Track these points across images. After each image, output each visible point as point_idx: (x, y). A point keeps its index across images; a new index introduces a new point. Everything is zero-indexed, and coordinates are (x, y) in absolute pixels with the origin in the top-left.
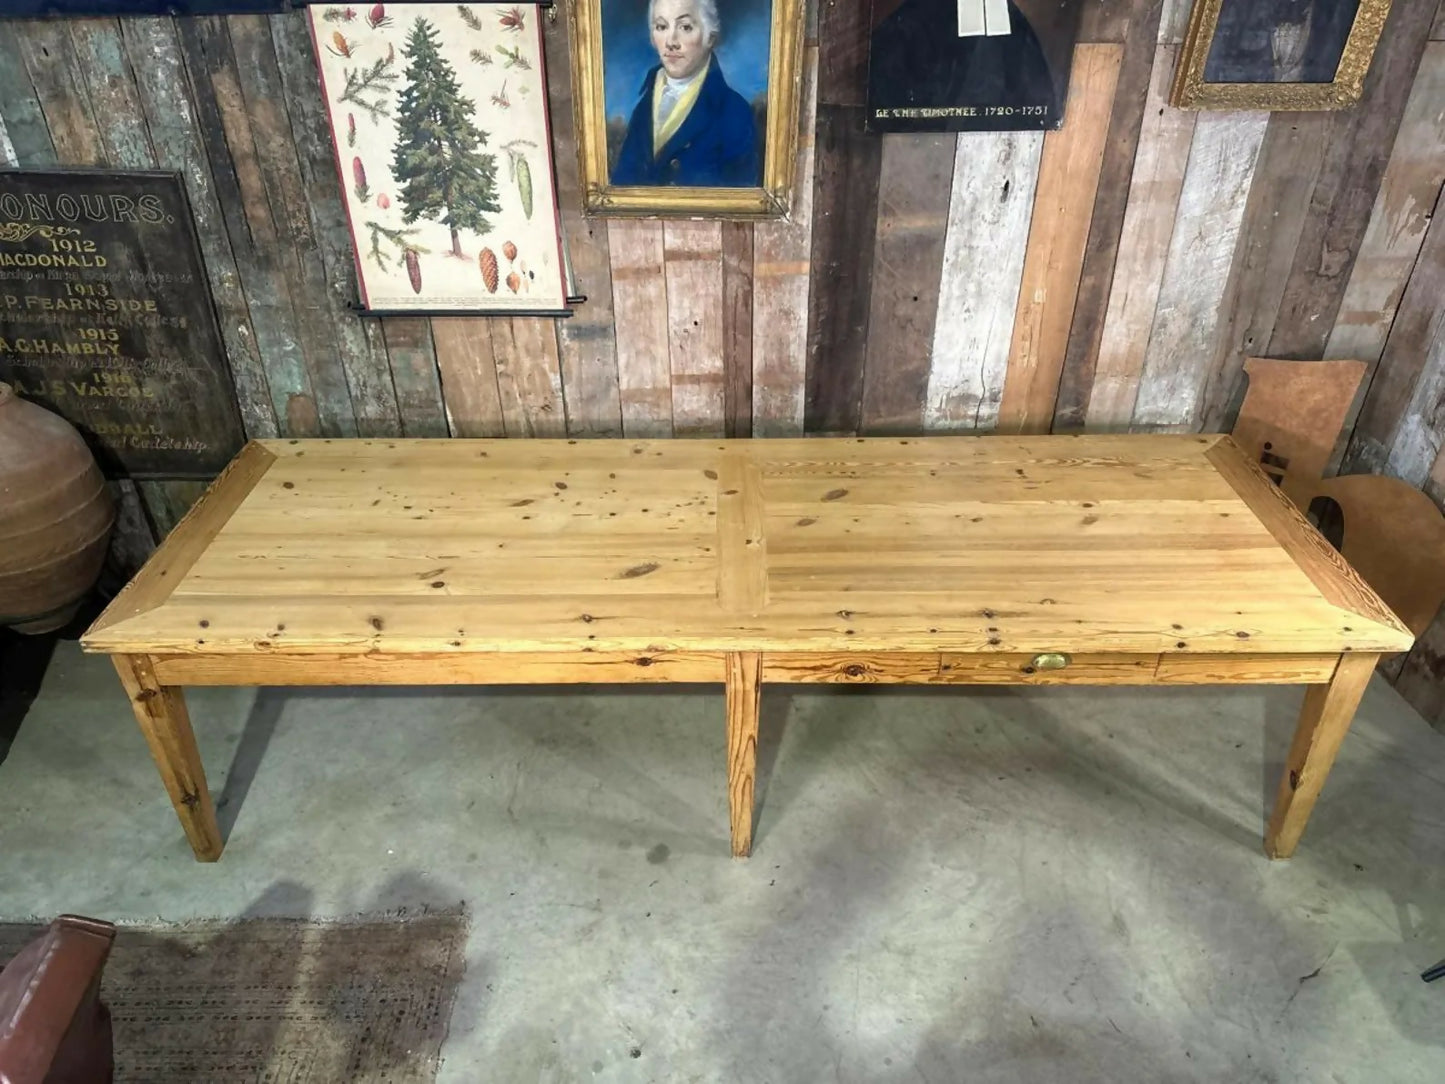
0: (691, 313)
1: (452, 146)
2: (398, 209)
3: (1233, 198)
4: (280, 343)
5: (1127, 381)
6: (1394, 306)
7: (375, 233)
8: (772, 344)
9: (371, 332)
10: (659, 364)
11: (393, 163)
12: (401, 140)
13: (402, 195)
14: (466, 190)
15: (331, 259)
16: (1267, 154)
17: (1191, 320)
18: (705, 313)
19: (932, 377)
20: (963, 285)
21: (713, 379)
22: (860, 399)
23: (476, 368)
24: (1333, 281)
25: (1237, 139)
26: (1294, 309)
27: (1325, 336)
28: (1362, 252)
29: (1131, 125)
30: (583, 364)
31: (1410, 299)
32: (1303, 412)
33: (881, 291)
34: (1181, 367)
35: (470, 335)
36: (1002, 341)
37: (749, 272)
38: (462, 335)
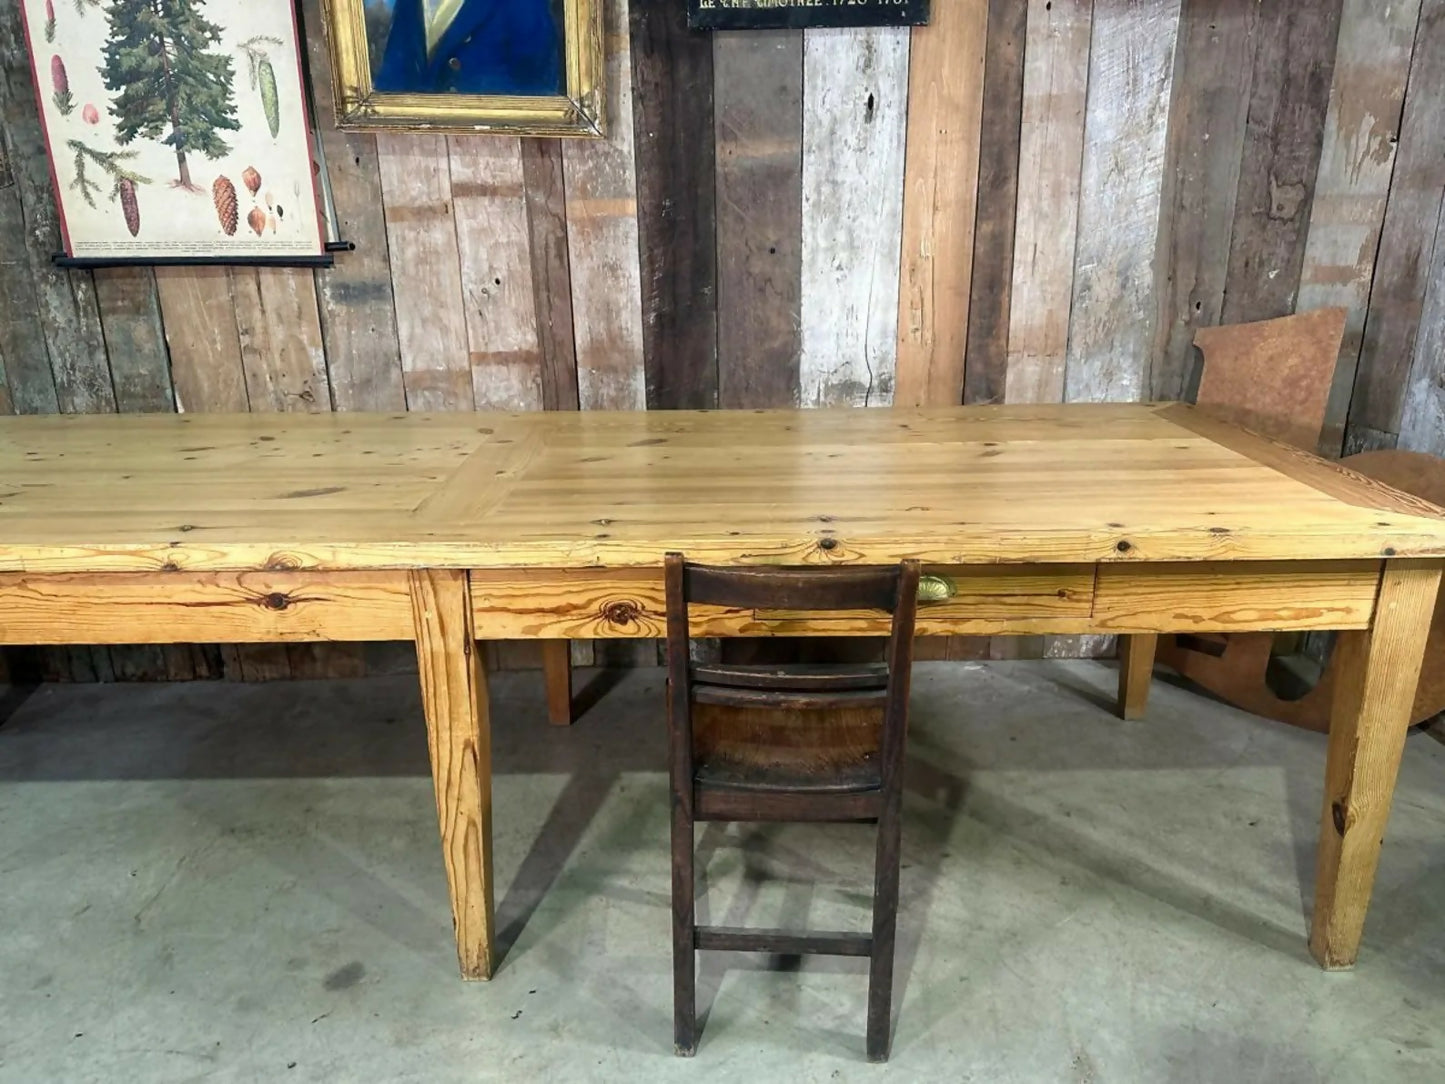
0: (491, 267)
1: (177, 43)
2: (110, 123)
3: (1150, 117)
5: (1050, 363)
6: (1371, 259)
7: (79, 156)
8: (597, 311)
9: (80, 295)
10: (453, 337)
11: (104, 65)
12: (114, 35)
13: (115, 107)
14: (196, 101)
15: (30, 198)
16: (1185, 58)
17: (1120, 280)
18: (509, 270)
19: (803, 357)
20: (830, 233)
21: (524, 358)
23: (214, 342)
24: (1289, 225)
25: (1145, 40)
26: (1247, 264)
27: (1290, 299)
28: (1320, 188)
29: (1014, 23)
30: (353, 335)
31: (1389, 244)
32: (1278, 384)
33: (729, 243)
34: (1116, 344)
35: (207, 296)
36: (886, 310)
37: (559, 210)
38: (197, 298)
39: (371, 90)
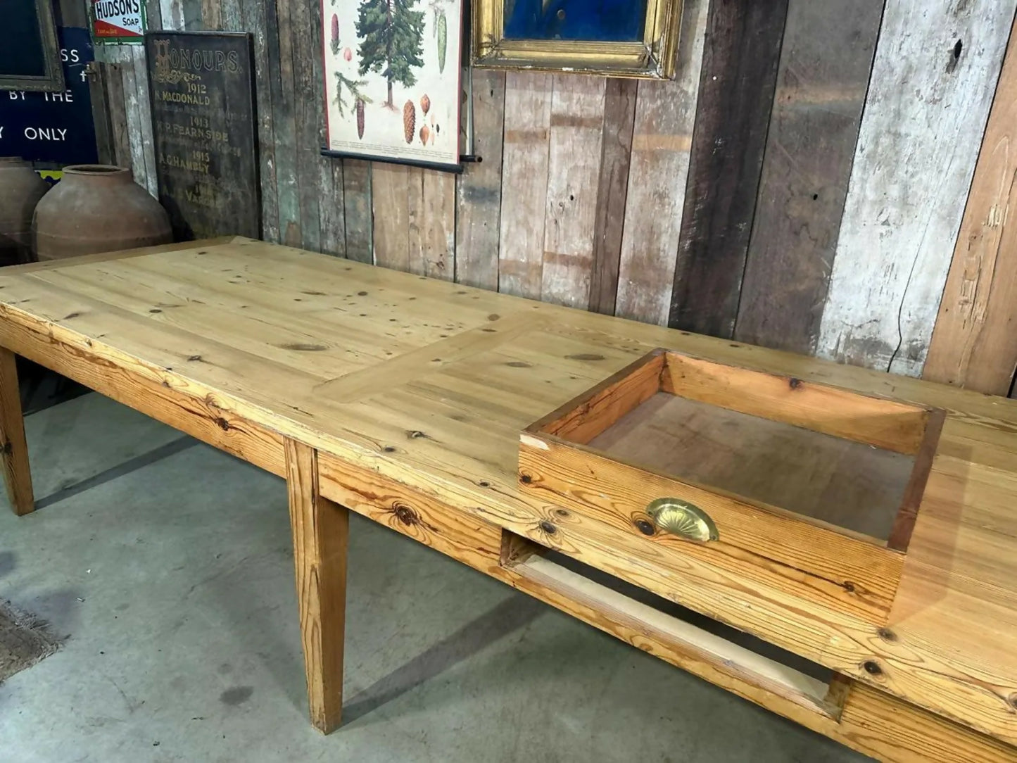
0: (568, 185)
2: (356, 61)
4: (288, 178)
7: (339, 83)
8: (643, 232)
9: (336, 175)
10: (535, 238)
11: (358, 20)
13: (360, 50)
14: (402, 45)
18: (582, 190)
19: (828, 305)
21: (581, 262)
22: (735, 316)
23: (396, 217)
30: (473, 226)
33: (773, 183)
35: (396, 185)
36: (932, 274)
37: (627, 143)
38: (390, 185)
39: (502, 37)
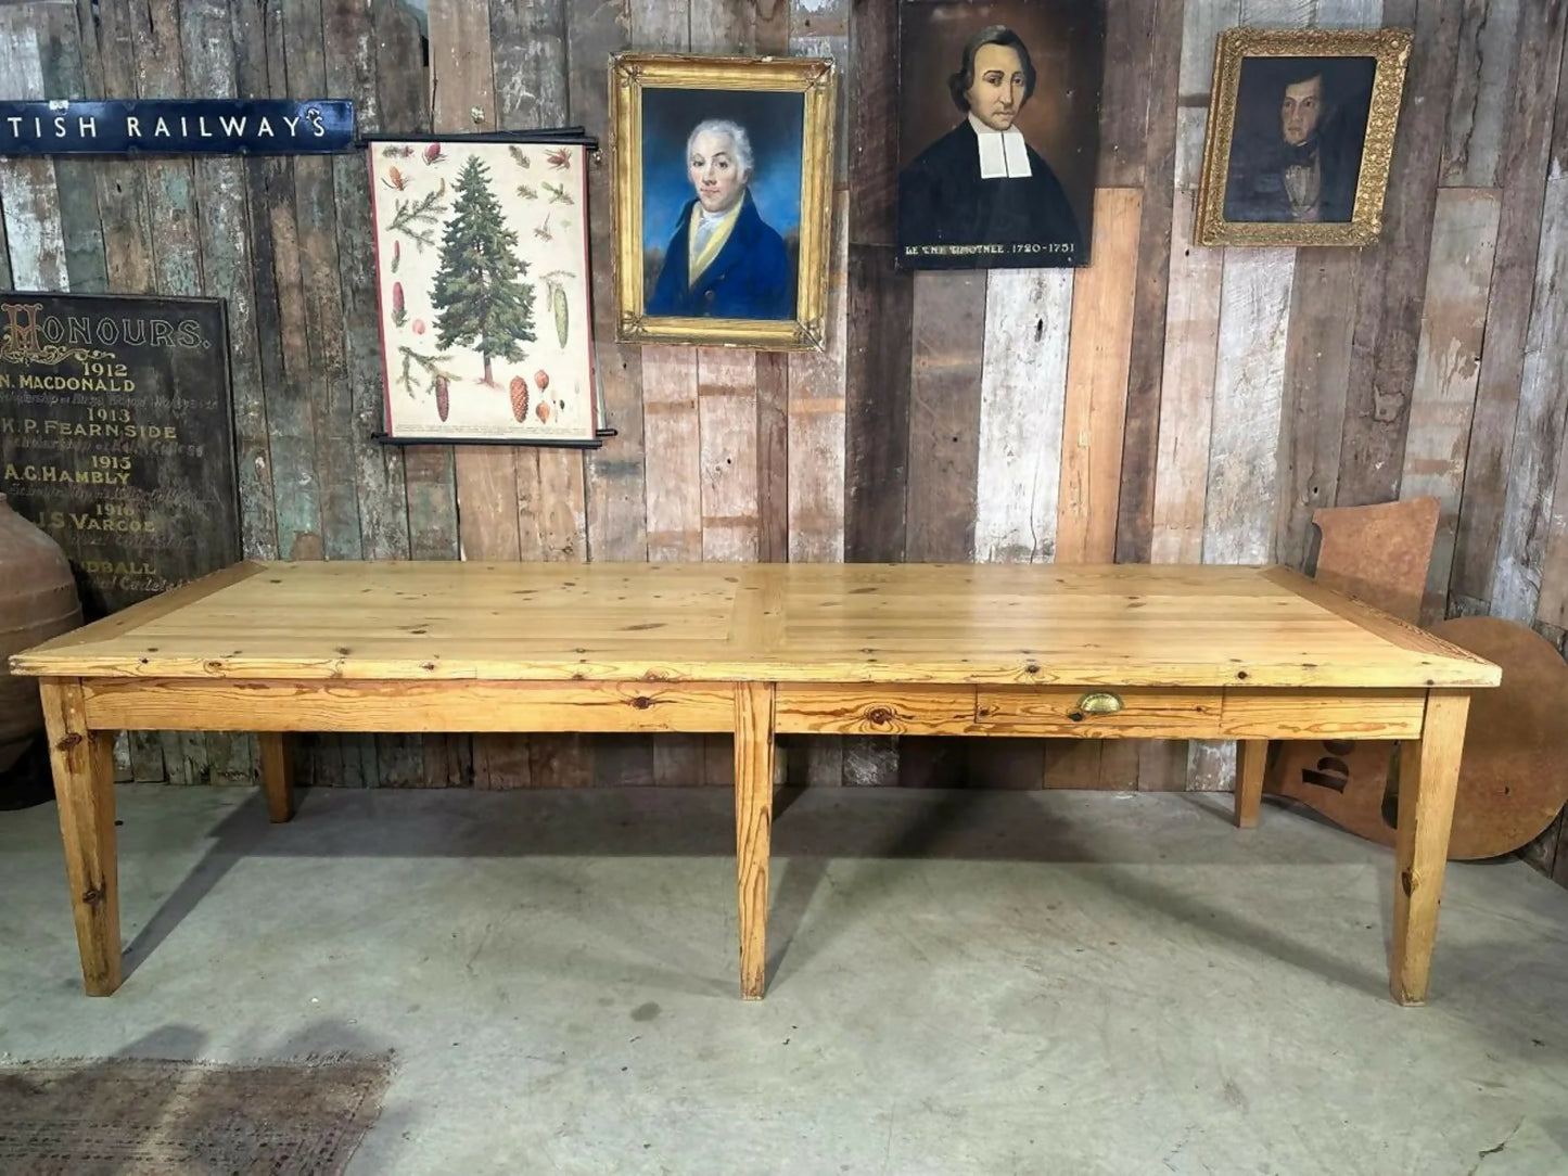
0: (725, 450)
1: (493, 275)
2: (433, 334)
3: (1272, 338)
4: (296, 477)
5: (1190, 535)
6: (1463, 451)
7: (407, 358)
8: (808, 485)
9: (391, 466)
10: (689, 506)
11: (433, 290)
12: (443, 268)
13: (438, 322)
14: (502, 318)
15: (360, 389)
16: (1299, 295)
17: (1248, 468)
18: (739, 453)
19: (978, 525)
20: (1002, 426)
21: (746, 522)
22: (903, 547)
23: (497, 505)
24: (1391, 427)
25: (1267, 281)
26: (1356, 457)
27: (1394, 487)
28: (1416, 394)
29: (1160, 265)
30: (610, 502)
31: (1477, 443)
32: (1384, 558)
33: (919, 431)
34: (1246, 520)
35: (495, 469)
36: (1049, 488)
37: (784, 408)
38: (486, 469)
